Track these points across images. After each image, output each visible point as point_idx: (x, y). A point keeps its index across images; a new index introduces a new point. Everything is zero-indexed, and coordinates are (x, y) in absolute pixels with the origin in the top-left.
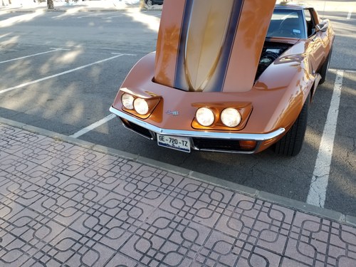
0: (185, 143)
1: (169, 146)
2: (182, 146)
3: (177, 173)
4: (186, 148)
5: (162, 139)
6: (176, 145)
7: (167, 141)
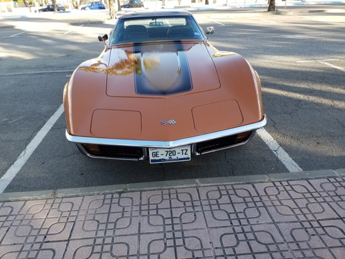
0: (184, 152)
1: (165, 160)
2: (181, 156)
3: (185, 186)
4: (185, 156)
5: (156, 155)
6: (174, 157)
7: (162, 155)
